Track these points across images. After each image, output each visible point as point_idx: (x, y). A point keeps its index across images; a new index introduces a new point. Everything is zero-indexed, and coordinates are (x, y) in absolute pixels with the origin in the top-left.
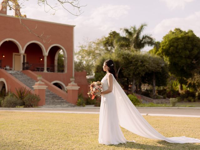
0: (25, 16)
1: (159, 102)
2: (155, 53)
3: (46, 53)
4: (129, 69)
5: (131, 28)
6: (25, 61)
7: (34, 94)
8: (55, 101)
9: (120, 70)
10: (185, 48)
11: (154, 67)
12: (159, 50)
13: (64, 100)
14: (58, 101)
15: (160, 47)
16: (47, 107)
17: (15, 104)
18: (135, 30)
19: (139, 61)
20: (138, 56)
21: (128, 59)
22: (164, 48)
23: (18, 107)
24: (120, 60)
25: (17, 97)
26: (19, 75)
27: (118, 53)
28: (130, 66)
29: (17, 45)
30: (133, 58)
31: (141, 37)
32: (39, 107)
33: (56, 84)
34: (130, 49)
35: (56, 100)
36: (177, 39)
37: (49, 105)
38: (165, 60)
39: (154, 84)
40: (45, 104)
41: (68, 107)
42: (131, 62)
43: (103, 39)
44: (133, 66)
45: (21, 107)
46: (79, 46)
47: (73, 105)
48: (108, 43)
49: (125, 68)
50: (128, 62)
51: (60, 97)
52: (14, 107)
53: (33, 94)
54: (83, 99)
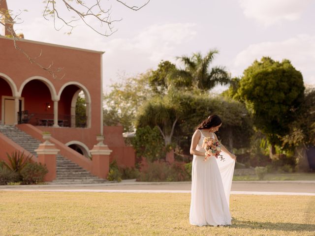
0: (22, 36)
1: (238, 173)
2: (232, 96)
3: (56, 96)
4: (191, 121)
5: (194, 57)
6: (23, 109)
7: (38, 162)
8: (71, 174)
9: (177, 124)
10: (278, 89)
11: (229, 118)
12: (238, 91)
13: (88, 172)
14: (77, 173)
15: (240, 86)
16: (59, 183)
17: (6, 179)
18: (199, 60)
19: (206, 109)
20: (205, 100)
21: (189, 105)
22: (246, 87)
23: (10, 184)
24: (177, 106)
25: (10, 169)
26: (13, 132)
27: (173, 96)
28: (193, 117)
29: (9, 83)
30: (197, 104)
31: (209, 70)
32: (45, 184)
33: (73, 147)
34: (192, 89)
35: (73, 171)
36: (265, 74)
37: (62, 180)
38: (247, 107)
39: (231, 146)
40: (55, 179)
41: (94, 183)
42: (194, 111)
43: (149, 73)
44: (197, 116)
45: (16, 183)
46: (111, 85)
47: (102, 179)
48: (157, 80)
49: (185, 119)
50: (189, 109)
51: (80, 167)
52: (4, 185)
53: (36, 163)
54: (117, 170)
